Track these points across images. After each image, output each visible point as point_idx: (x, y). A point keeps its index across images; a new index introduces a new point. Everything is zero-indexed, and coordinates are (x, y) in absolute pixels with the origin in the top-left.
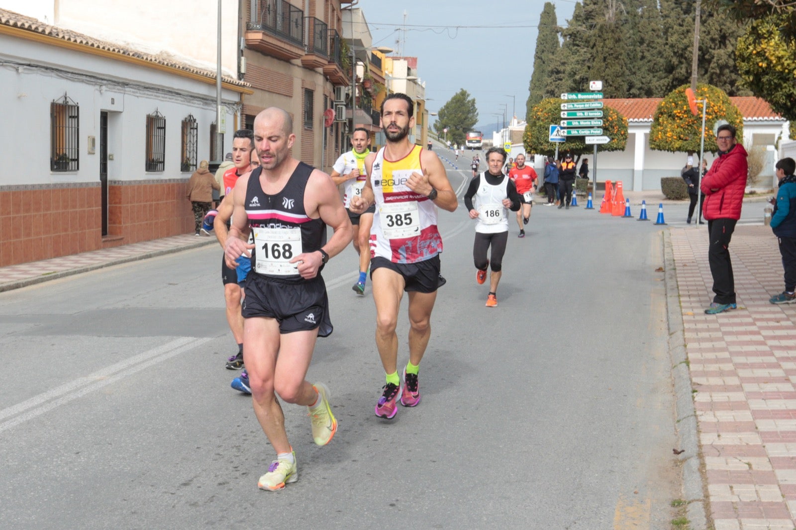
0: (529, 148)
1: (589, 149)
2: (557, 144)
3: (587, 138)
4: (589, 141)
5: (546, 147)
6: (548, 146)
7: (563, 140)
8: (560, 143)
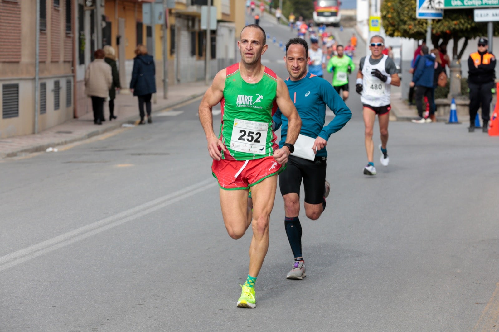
0: (390, 28)
1: (481, 29)
2: (430, 22)
3: (476, 12)
4: (480, 17)
5: (413, 28)
6: (415, 25)
7: (440, 12)
8: (433, 20)
